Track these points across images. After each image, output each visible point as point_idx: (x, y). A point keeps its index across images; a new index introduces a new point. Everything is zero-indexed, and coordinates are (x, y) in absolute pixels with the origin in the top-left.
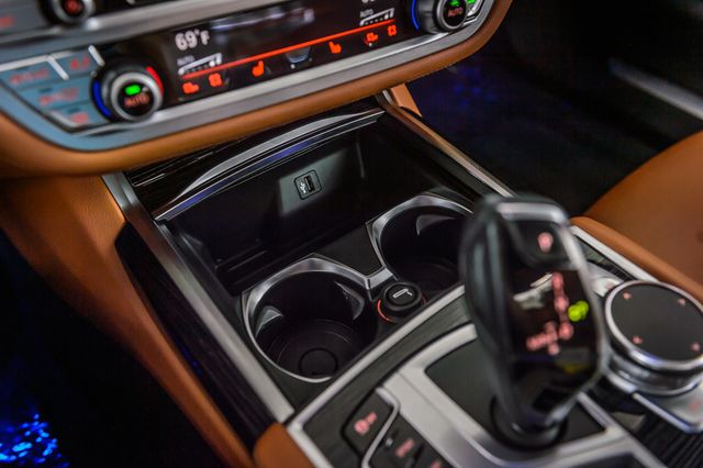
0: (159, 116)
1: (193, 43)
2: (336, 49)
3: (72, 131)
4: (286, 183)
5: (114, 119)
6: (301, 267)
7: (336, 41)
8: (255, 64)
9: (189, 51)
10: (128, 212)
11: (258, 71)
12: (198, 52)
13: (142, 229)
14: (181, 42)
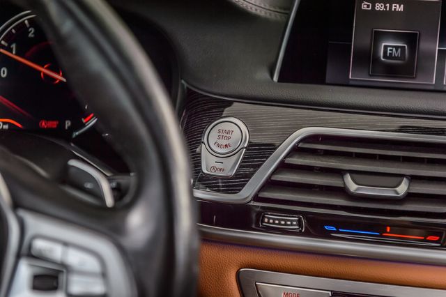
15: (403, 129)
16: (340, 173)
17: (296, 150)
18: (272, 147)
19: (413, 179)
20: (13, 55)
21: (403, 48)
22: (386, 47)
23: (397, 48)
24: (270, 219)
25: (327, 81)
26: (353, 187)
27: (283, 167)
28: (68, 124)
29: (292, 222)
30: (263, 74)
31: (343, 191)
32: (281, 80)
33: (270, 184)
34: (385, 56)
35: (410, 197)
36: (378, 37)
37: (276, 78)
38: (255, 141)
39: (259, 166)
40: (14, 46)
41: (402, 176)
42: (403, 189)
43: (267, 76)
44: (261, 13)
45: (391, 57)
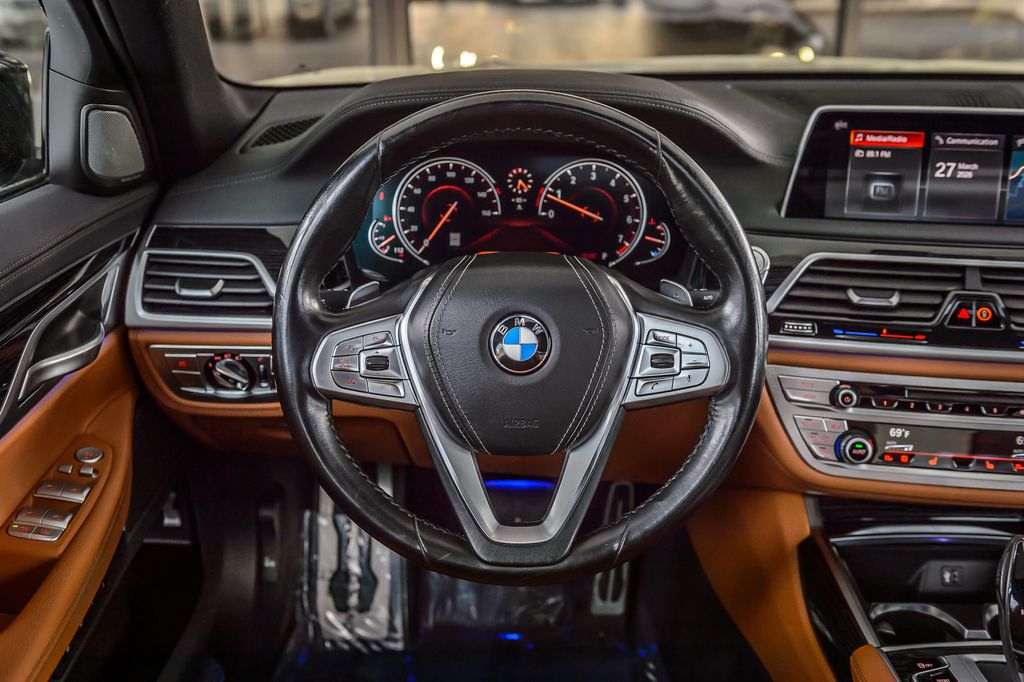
0: (864, 467)
1: (899, 435)
2: (990, 466)
3: (816, 457)
4: (934, 565)
5: (840, 459)
6: (917, 607)
7: (991, 462)
8: (932, 458)
9: (895, 439)
10: (812, 529)
11: (933, 463)
12: (901, 440)
13: (820, 541)
14: (893, 432)
15: (874, 252)
16: (844, 289)
17: (808, 272)
18: (790, 269)
19: (903, 292)
20: (558, 199)
21: (889, 187)
22: (875, 187)
23: (885, 187)
24: (789, 326)
25: (827, 214)
26: (855, 298)
27: (798, 285)
28: (604, 256)
29: (807, 327)
30: (773, 211)
31: (847, 303)
32: (788, 215)
33: (788, 299)
34: (875, 194)
35: (901, 306)
36: (869, 179)
37: (783, 214)
38: (775, 264)
39: (779, 285)
40: (559, 192)
41: (894, 290)
42: (895, 300)
43: (775, 212)
44: (767, 160)
45: (879, 195)
